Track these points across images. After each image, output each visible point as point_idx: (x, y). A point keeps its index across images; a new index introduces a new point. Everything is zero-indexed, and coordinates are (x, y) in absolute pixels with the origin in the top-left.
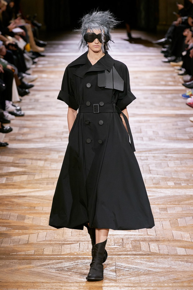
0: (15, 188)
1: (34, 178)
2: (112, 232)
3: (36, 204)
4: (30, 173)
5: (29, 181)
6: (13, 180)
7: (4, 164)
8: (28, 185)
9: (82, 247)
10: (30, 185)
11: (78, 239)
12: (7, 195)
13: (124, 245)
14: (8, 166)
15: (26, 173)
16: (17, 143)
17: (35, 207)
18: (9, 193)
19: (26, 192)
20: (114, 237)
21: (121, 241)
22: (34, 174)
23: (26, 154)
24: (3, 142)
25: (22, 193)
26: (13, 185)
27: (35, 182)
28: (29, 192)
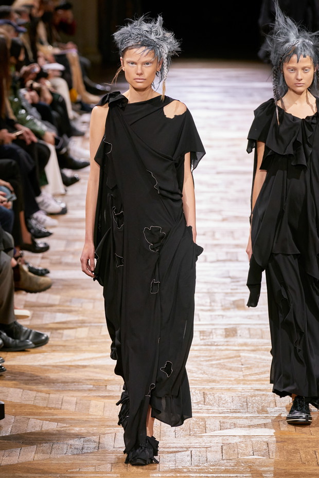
0: (68, 351)
1: (100, 333)
2: (248, 431)
3: (108, 380)
4: (93, 324)
5: (91, 338)
6: (62, 337)
7: (44, 308)
8: (91, 346)
9: (195, 458)
10: (94, 346)
11: (186, 443)
12: (54, 364)
13: (270, 454)
14: (51, 312)
15: (86, 324)
16: (64, 270)
17: (106, 386)
18: (58, 361)
19: (88, 359)
20: (252, 439)
21: (265, 447)
22: (98, 326)
23: (83, 289)
24: (40, 268)
25: (81, 360)
26: (64, 346)
27: (103, 340)
28: (92, 358)
